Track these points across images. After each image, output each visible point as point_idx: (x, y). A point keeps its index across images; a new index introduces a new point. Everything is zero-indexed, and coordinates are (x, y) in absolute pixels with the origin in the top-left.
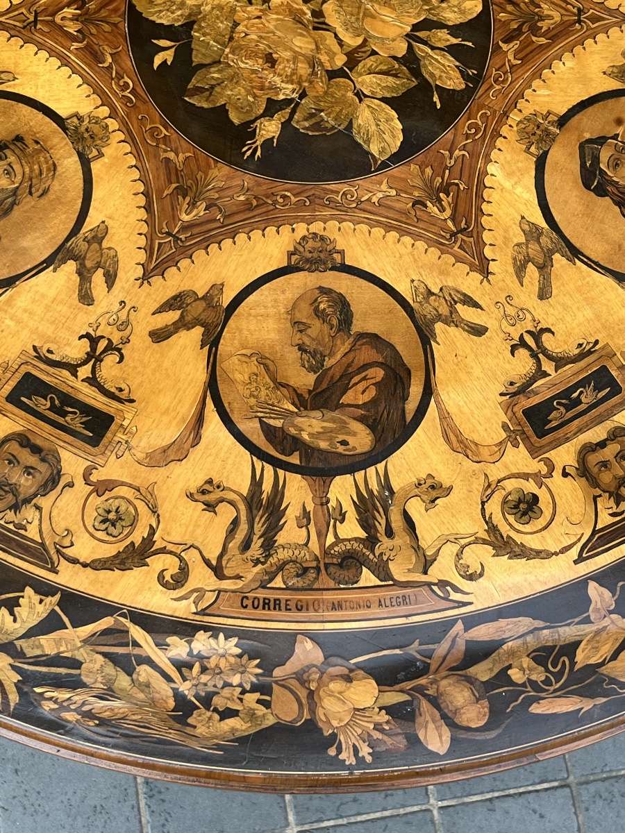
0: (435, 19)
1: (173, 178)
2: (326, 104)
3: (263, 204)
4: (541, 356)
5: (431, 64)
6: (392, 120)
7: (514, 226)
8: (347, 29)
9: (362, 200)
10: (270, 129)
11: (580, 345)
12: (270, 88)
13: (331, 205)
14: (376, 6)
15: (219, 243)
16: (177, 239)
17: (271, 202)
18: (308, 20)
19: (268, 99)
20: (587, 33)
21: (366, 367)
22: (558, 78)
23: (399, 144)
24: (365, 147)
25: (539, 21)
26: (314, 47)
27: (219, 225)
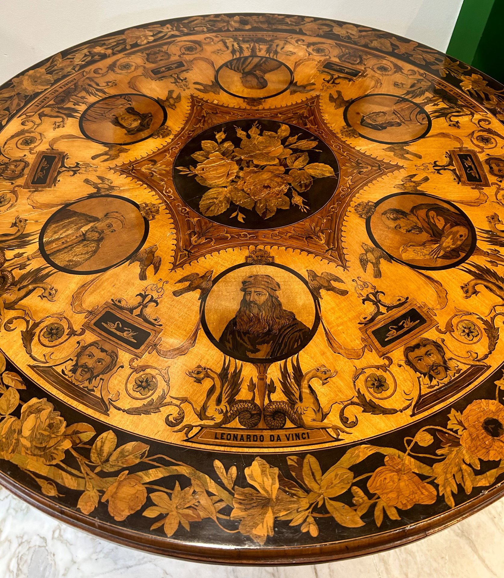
0: (283, 138)
1: (301, 238)
2: (299, 180)
3: (332, 216)
4: (446, 168)
5: (301, 146)
6: (319, 165)
7: (385, 153)
8: (270, 161)
9: (348, 187)
10: (298, 200)
11: (446, 157)
12: (280, 192)
13: (345, 196)
14: (266, 150)
15: (342, 236)
16: (332, 249)
17: (333, 213)
18: (257, 170)
19: (284, 195)
20: (317, 107)
22: (330, 120)
24: (325, 177)
25: (303, 115)
27: (333, 233)
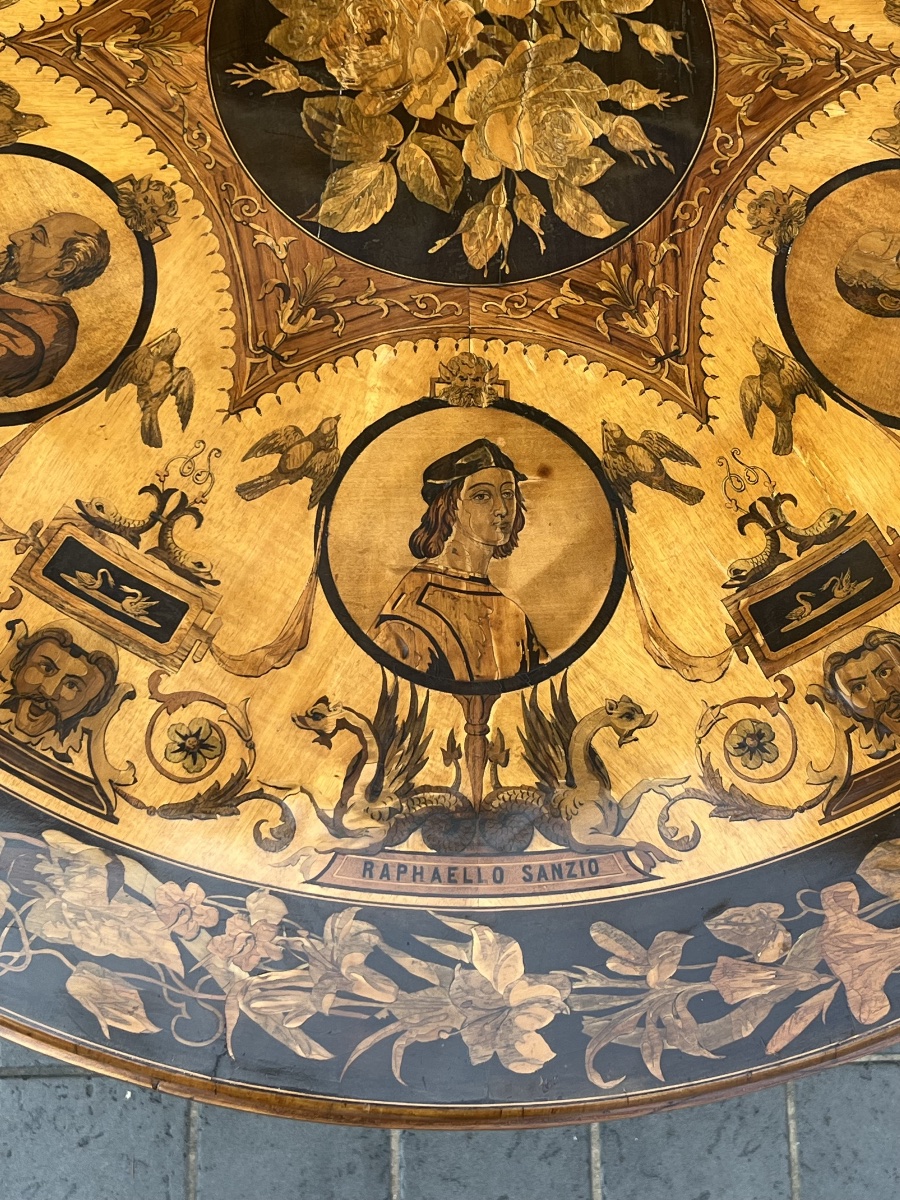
0: (553, 191)
2: (355, 125)
3: (178, 119)
4: (158, 525)
5: (487, 216)
6: (380, 207)
7: (319, 413)
8: (472, 100)
9: (251, 225)
10: (283, 79)
11: (200, 565)
12: (337, 54)
13: (224, 195)
14: (526, 117)
15: (98, 97)
16: (78, 50)
17: (186, 126)
18: (457, 52)
19: (322, 60)
20: (647, 376)
21: (27, 330)
22: (561, 372)
23: (351, 230)
24: (324, 195)
25: (630, 312)
26: (425, 75)
27: (123, 86)
